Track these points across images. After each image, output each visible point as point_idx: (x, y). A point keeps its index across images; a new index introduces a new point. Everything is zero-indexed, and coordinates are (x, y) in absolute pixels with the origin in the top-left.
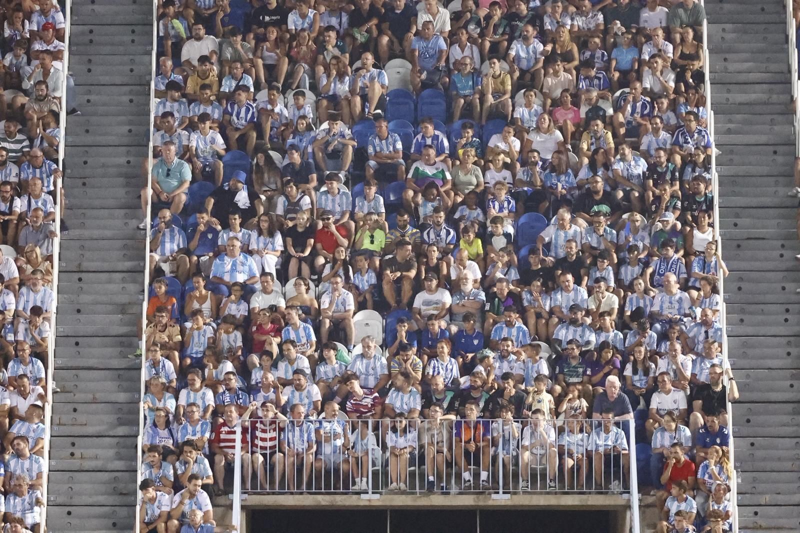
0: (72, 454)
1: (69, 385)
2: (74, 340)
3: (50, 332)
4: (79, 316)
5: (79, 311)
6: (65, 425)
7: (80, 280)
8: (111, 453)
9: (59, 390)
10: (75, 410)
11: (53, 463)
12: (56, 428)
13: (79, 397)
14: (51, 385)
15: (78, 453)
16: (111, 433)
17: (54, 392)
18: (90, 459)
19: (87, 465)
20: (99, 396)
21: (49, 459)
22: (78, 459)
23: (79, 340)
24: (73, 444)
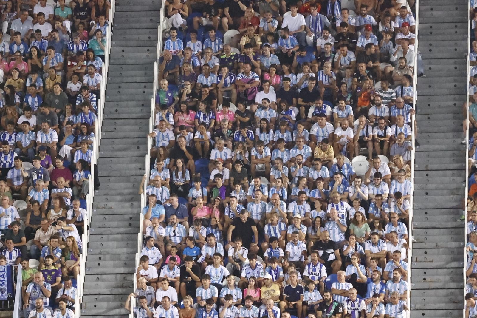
0: (425, 279)
1: (422, 238)
2: (424, 211)
3: (410, 207)
4: (427, 197)
5: (427, 194)
6: (420, 262)
7: (427, 175)
8: (448, 278)
9: (416, 241)
10: (426, 253)
11: (413, 284)
12: (415, 264)
13: (428, 245)
14: (411, 238)
15: (428, 279)
16: (448, 266)
17: (413, 242)
18: (435, 281)
19: (433, 285)
20: (441, 244)
21: (411, 282)
22: (428, 282)
23: (428, 211)
24: (425, 273)
